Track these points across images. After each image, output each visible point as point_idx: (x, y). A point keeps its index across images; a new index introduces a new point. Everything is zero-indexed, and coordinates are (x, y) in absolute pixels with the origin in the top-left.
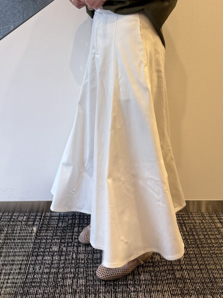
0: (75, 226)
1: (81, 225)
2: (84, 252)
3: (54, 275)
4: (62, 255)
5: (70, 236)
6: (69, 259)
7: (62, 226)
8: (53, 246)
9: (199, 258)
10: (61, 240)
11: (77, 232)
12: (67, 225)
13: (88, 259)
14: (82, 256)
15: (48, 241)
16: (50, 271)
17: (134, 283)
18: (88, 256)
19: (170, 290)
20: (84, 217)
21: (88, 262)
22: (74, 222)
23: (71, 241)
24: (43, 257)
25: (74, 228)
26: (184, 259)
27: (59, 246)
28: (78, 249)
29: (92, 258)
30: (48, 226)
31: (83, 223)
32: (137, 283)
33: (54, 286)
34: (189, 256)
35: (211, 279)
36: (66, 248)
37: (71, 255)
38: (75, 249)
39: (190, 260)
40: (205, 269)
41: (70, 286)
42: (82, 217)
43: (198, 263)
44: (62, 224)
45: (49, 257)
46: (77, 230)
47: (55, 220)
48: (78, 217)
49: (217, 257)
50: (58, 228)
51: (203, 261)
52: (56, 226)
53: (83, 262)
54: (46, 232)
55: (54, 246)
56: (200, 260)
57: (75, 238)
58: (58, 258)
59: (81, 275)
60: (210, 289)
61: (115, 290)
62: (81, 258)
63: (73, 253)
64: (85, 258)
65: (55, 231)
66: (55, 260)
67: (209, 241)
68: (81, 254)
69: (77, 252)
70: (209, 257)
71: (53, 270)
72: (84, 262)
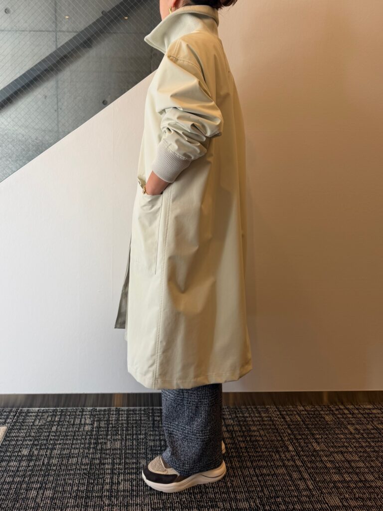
0: (54, 424)
1: (61, 423)
2: (59, 456)
3: (18, 484)
4: (30, 460)
5: (46, 437)
6: (38, 465)
8: (23, 449)
10: (33, 442)
13: (62, 464)
14: (54, 461)
15: (18, 443)
16: (13, 480)
17: (111, 494)
18: (63, 461)
19: (151, 503)
21: (60, 468)
23: (46, 442)
24: (8, 463)
25: (52, 427)
28: (52, 452)
29: (66, 464)
31: (64, 420)
32: (113, 495)
33: (14, 498)
35: (201, 489)
36: (38, 451)
37: (42, 460)
38: (48, 452)
41: (34, 498)
45: (15, 463)
46: (56, 429)
50: (33, 427)
53: (54, 468)
54: (18, 432)
57: (50, 439)
58: (26, 464)
59: (50, 485)
60: (198, 501)
61: (87, 503)
63: (44, 458)
64: (58, 464)
65: (29, 431)
66: (22, 466)
68: (54, 459)
69: (50, 456)
71: (17, 479)
72: (56, 468)
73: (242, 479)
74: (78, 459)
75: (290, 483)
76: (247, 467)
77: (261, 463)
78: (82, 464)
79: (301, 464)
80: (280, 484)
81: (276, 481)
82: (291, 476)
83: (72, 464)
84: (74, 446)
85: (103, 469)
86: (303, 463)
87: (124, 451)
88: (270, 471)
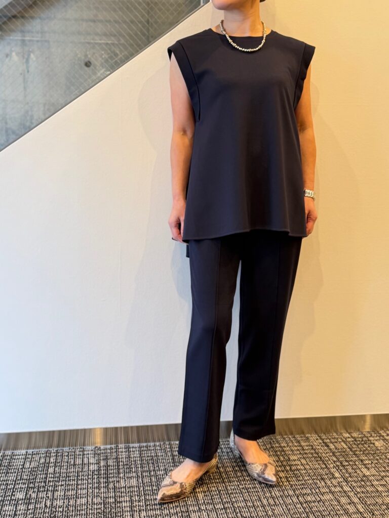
0: (50, 465)
1: (58, 464)
2: (63, 497)
5: (42, 479)
6: (40, 507)
7: (31, 467)
8: (16, 492)
9: (224, 495)
10: (28, 485)
11: (52, 473)
12: (38, 466)
13: (69, 505)
15: (8, 487)
18: (69, 502)
20: (63, 454)
21: (68, 509)
22: (47, 461)
23: (44, 485)
25: (48, 468)
26: (203, 498)
27: (25, 491)
28: (53, 494)
29: (74, 504)
30: (9, 467)
31: (62, 461)
34: (210, 494)
36: (36, 494)
37: (44, 503)
38: (50, 494)
39: (212, 498)
40: (231, 507)
42: (60, 454)
43: (222, 500)
44: (30, 464)
45: (10, 507)
46: (53, 470)
47: (20, 460)
48: (54, 454)
49: (248, 492)
50: (24, 470)
51: (229, 498)
52: (20, 467)
53: (61, 509)
54: (6, 476)
55: (18, 493)
56: (225, 498)
57: (49, 481)
58: (24, 508)
62: (58, 505)
63: (46, 500)
64: (64, 505)
65: (20, 474)
66: (20, 510)
67: (239, 474)
68: (58, 500)
69: (53, 498)
70: (237, 493)
72: (63, 510)
73: (284, 507)
74: (87, 499)
75: (339, 508)
76: (289, 495)
77: (304, 491)
78: (93, 503)
79: (349, 489)
80: (327, 509)
81: (323, 506)
82: (339, 502)
83: (81, 505)
84: (80, 487)
85: (120, 507)
86: (351, 488)
87: (142, 488)
88: (315, 498)
